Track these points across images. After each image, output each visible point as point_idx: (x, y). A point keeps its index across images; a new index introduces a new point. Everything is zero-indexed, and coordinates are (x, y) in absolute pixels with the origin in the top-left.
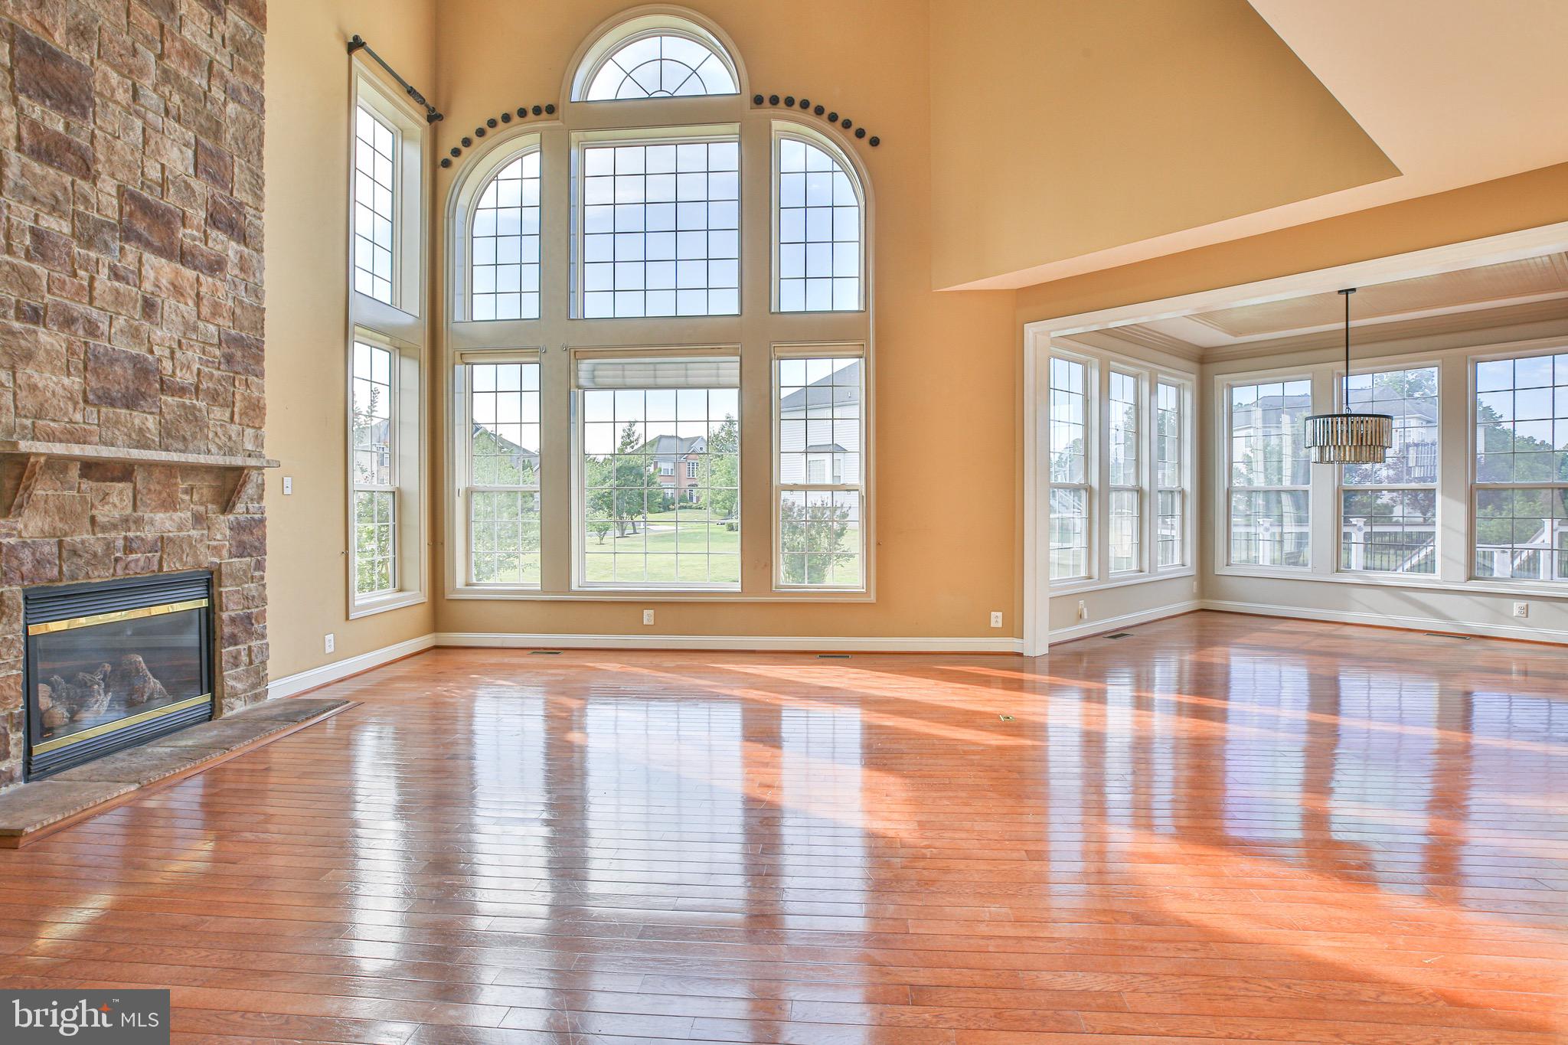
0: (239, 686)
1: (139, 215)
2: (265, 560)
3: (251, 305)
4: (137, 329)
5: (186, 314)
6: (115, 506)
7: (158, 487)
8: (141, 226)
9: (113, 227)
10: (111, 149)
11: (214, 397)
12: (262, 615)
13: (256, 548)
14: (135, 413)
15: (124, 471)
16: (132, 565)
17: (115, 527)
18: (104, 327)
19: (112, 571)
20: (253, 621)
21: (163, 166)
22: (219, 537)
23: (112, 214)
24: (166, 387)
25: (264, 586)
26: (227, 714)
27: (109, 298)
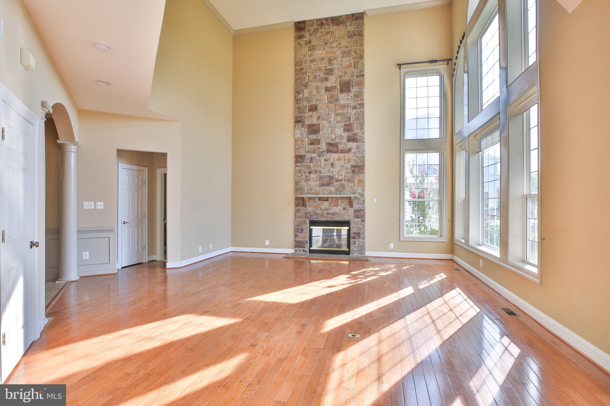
0: (355, 249)
1: (330, 147)
2: (365, 220)
3: (360, 156)
4: (329, 170)
5: (341, 164)
6: (325, 206)
7: (334, 202)
8: (331, 149)
9: (325, 151)
10: (324, 136)
11: (349, 181)
12: (364, 233)
13: (362, 216)
14: (329, 187)
15: (327, 199)
16: (328, 218)
17: (324, 210)
18: (323, 171)
19: (324, 218)
20: (361, 235)
21: (335, 134)
22: (350, 213)
23: (325, 149)
24: (337, 181)
25: (364, 226)
26: (351, 255)
27: (324, 165)
